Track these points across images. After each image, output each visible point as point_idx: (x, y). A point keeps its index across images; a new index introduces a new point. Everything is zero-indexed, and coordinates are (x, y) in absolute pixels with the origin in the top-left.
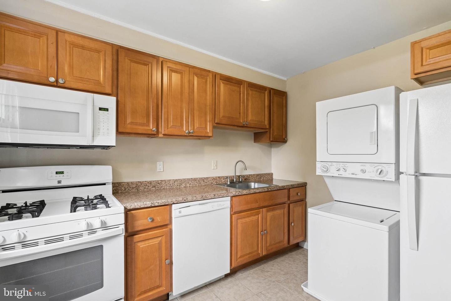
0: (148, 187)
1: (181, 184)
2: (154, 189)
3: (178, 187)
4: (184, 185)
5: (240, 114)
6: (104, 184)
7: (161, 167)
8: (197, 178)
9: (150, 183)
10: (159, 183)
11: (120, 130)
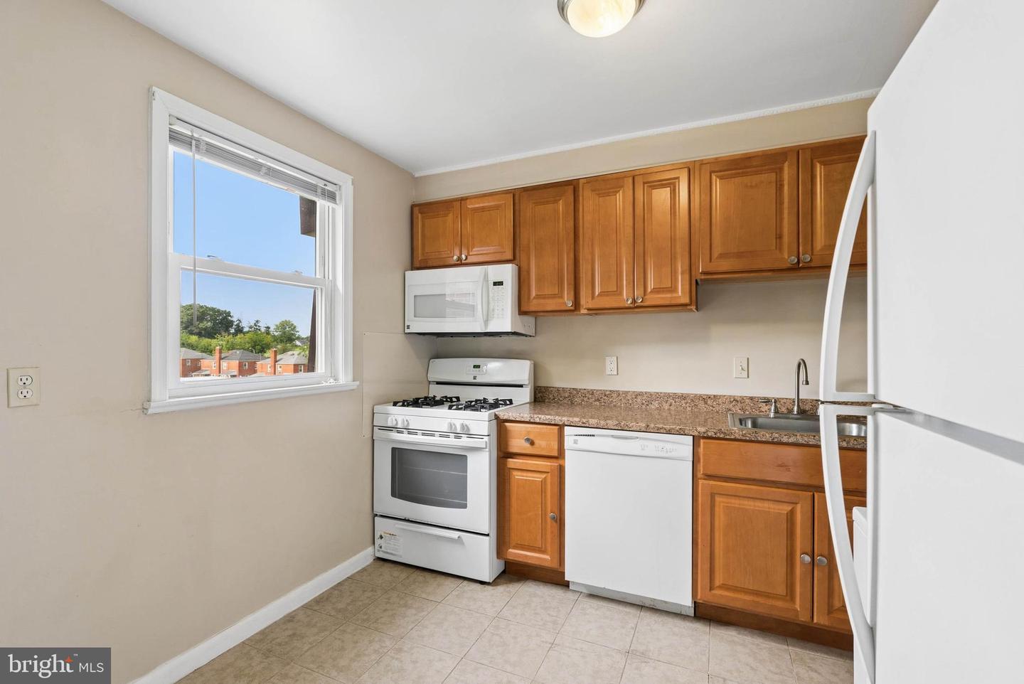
0: (589, 398)
1: (649, 403)
2: (598, 403)
3: (644, 407)
4: (656, 404)
5: (779, 237)
6: (521, 386)
7: (612, 365)
8: (688, 395)
9: (592, 392)
10: (608, 394)
11: (524, 309)
